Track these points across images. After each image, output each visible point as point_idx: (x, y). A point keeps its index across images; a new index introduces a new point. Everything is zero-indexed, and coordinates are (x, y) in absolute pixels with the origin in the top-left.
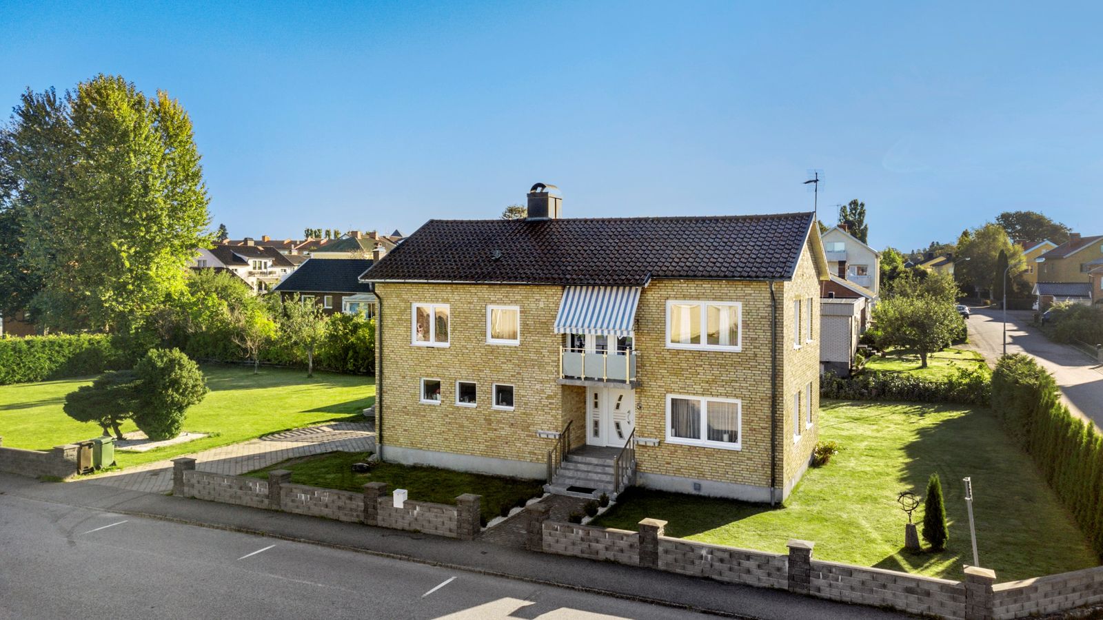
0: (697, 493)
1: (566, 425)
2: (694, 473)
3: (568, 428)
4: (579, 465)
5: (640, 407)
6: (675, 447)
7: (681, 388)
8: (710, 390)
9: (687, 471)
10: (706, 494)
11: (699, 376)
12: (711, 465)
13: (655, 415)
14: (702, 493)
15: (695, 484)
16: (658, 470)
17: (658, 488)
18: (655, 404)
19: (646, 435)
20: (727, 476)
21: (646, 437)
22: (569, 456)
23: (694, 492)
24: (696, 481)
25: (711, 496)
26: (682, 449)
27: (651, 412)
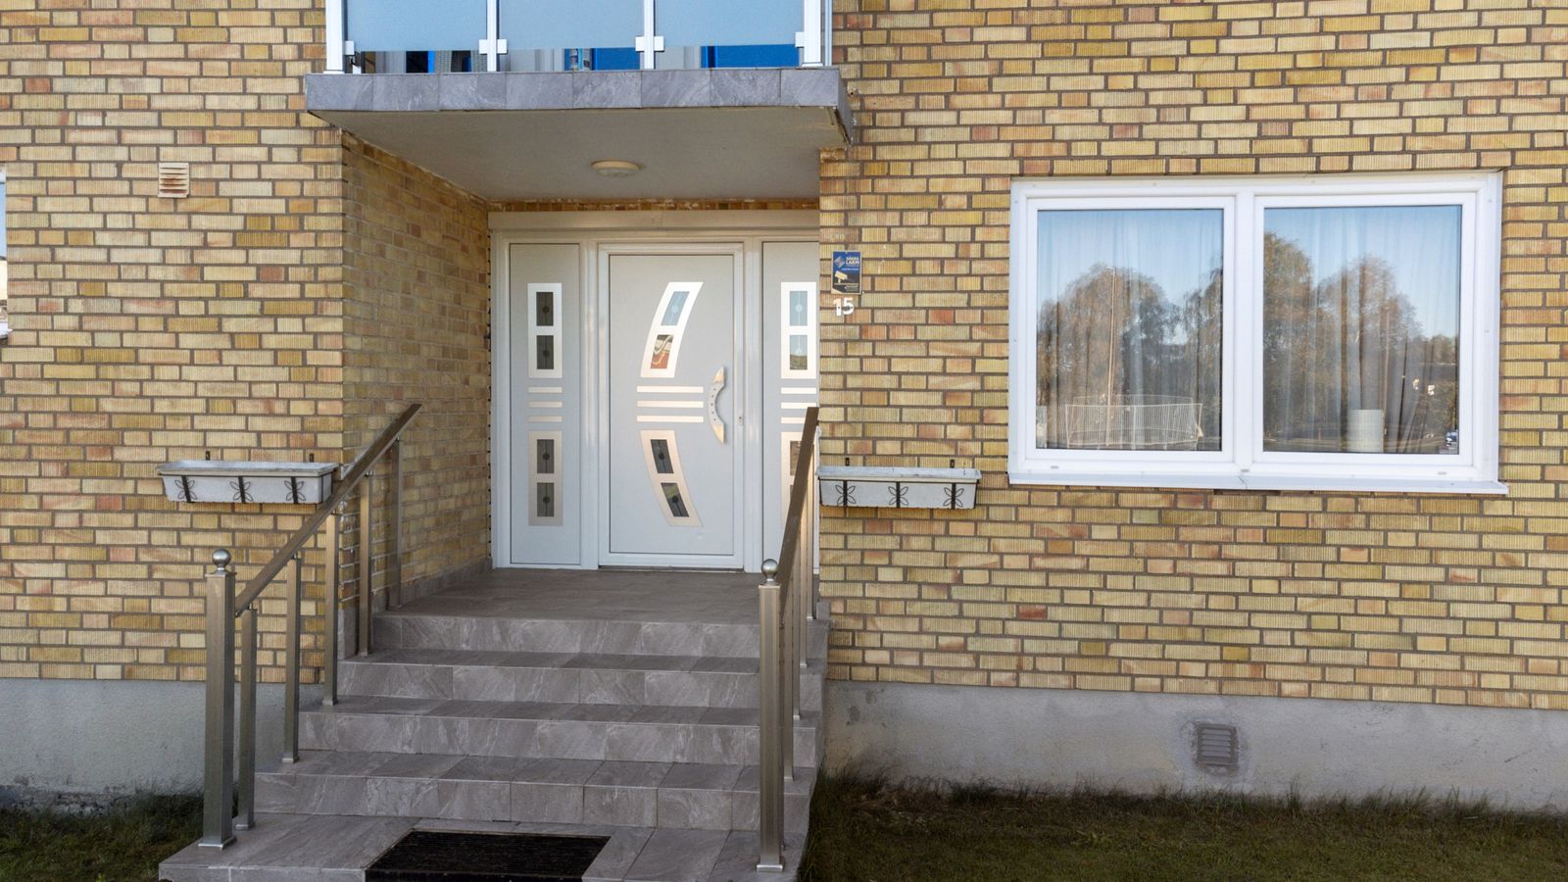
0: (1218, 786)
1: (377, 424)
2: (1195, 663)
3: (386, 448)
4: (460, 671)
5: (854, 276)
6: (1075, 507)
7: (1116, 132)
8: (1300, 129)
9: (1153, 651)
10: (1278, 790)
11: (1227, 46)
12: (1305, 604)
13: (945, 316)
14: (1246, 784)
15: (1202, 731)
16: (965, 661)
17: (964, 779)
18: (947, 251)
19: (892, 448)
20: (1412, 660)
21: (889, 460)
22: (398, 619)
23: (1192, 781)
24: (1213, 709)
25: (1309, 794)
26: (1119, 516)
27: (923, 300)
